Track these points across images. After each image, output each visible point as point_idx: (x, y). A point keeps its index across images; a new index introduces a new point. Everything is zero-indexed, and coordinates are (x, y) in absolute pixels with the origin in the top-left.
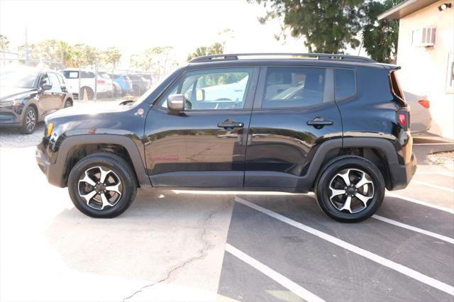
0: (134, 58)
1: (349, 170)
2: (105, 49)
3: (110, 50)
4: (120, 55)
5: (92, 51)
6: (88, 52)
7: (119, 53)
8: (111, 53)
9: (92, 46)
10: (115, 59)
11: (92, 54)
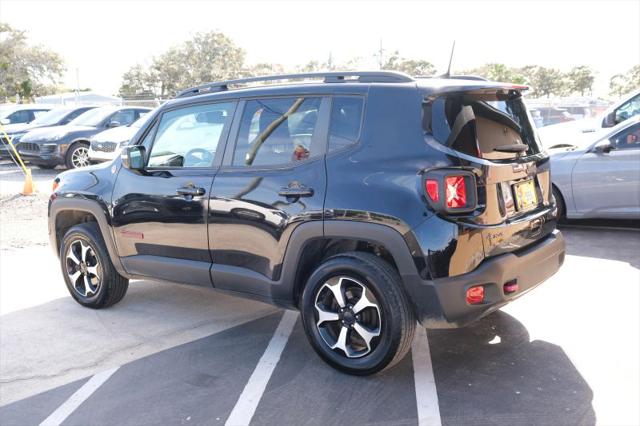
0: (617, 81)
1: (341, 279)
2: (568, 71)
3: (577, 71)
4: (592, 78)
5: (548, 75)
6: (543, 77)
7: (590, 75)
8: (578, 75)
9: (548, 67)
10: (584, 82)
11: (549, 79)
